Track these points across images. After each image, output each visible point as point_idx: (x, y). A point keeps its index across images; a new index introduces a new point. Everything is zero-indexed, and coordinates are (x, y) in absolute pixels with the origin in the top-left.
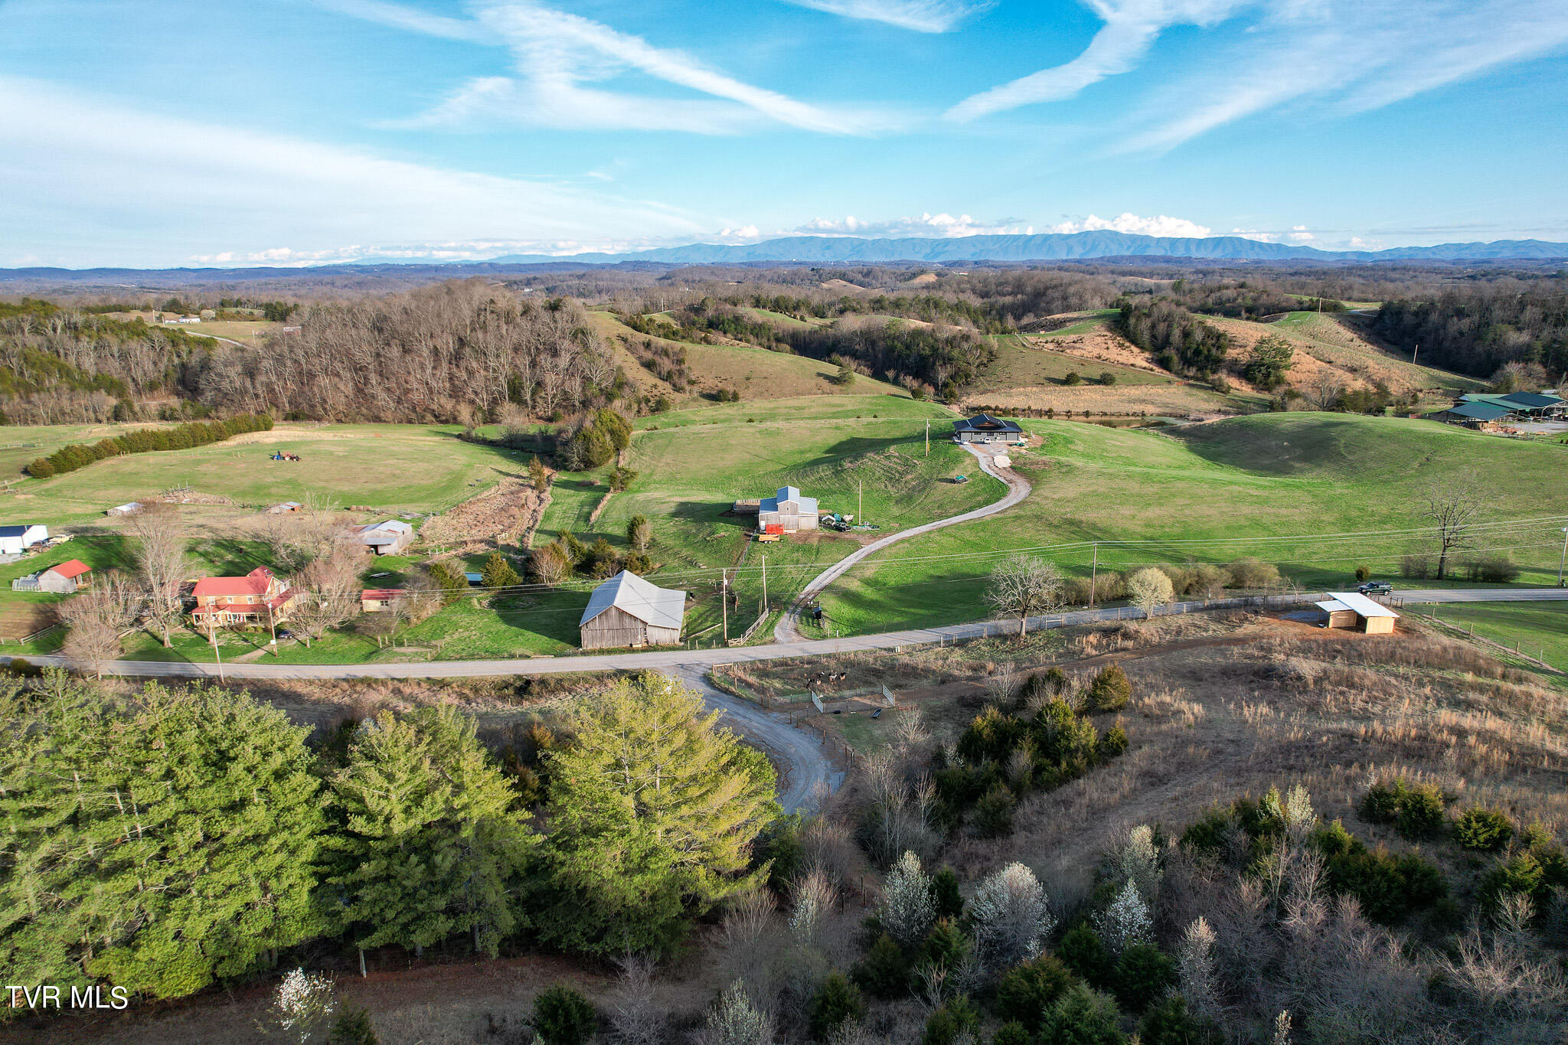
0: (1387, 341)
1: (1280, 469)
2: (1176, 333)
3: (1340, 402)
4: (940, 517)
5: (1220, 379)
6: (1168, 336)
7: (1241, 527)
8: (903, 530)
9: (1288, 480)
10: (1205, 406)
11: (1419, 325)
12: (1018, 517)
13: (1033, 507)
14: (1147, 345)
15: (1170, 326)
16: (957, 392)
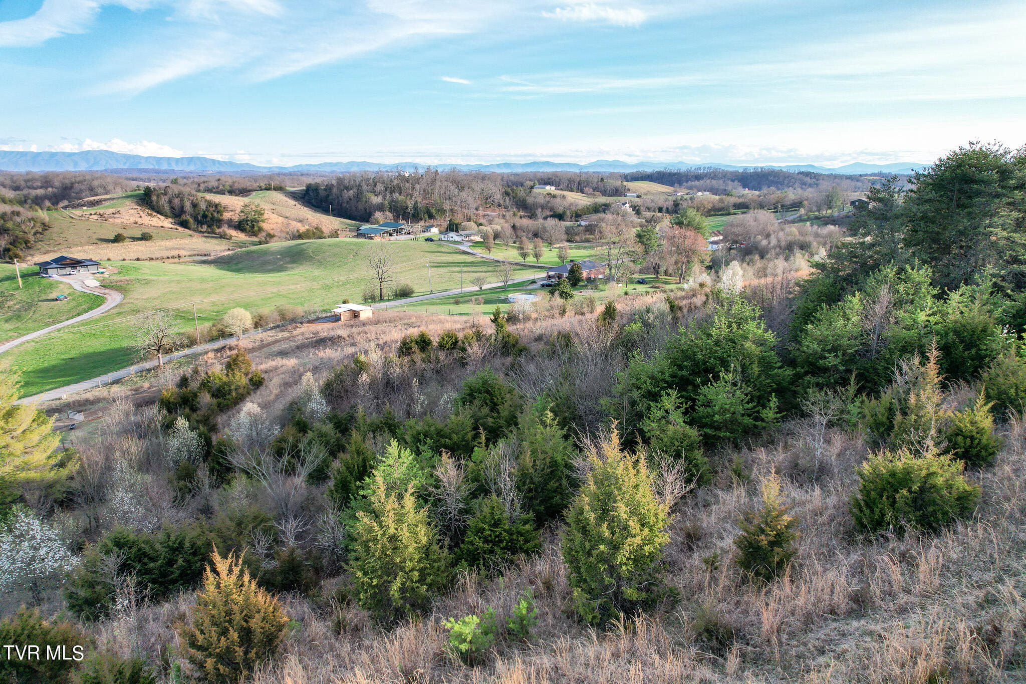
0: (314, 206)
3: (300, 236)
5: (223, 231)
6: (182, 207)
10: (218, 248)
16: (21, 253)
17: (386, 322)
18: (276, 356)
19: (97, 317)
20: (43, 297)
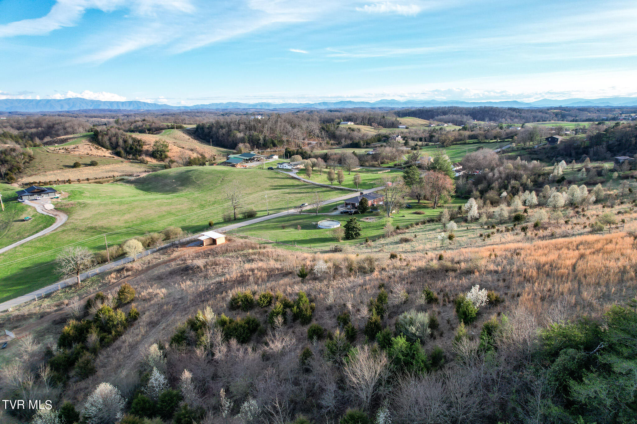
0: (201, 139)
2: (121, 142)
4: (20, 239)
5: (143, 158)
7: (164, 216)
9: (178, 194)
11: (210, 132)
12: (64, 231)
13: (71, 225)
14: (109, 147)
15: (117, 138)
18: (155, 280)
19: (48, 234)
20: (17, 218)
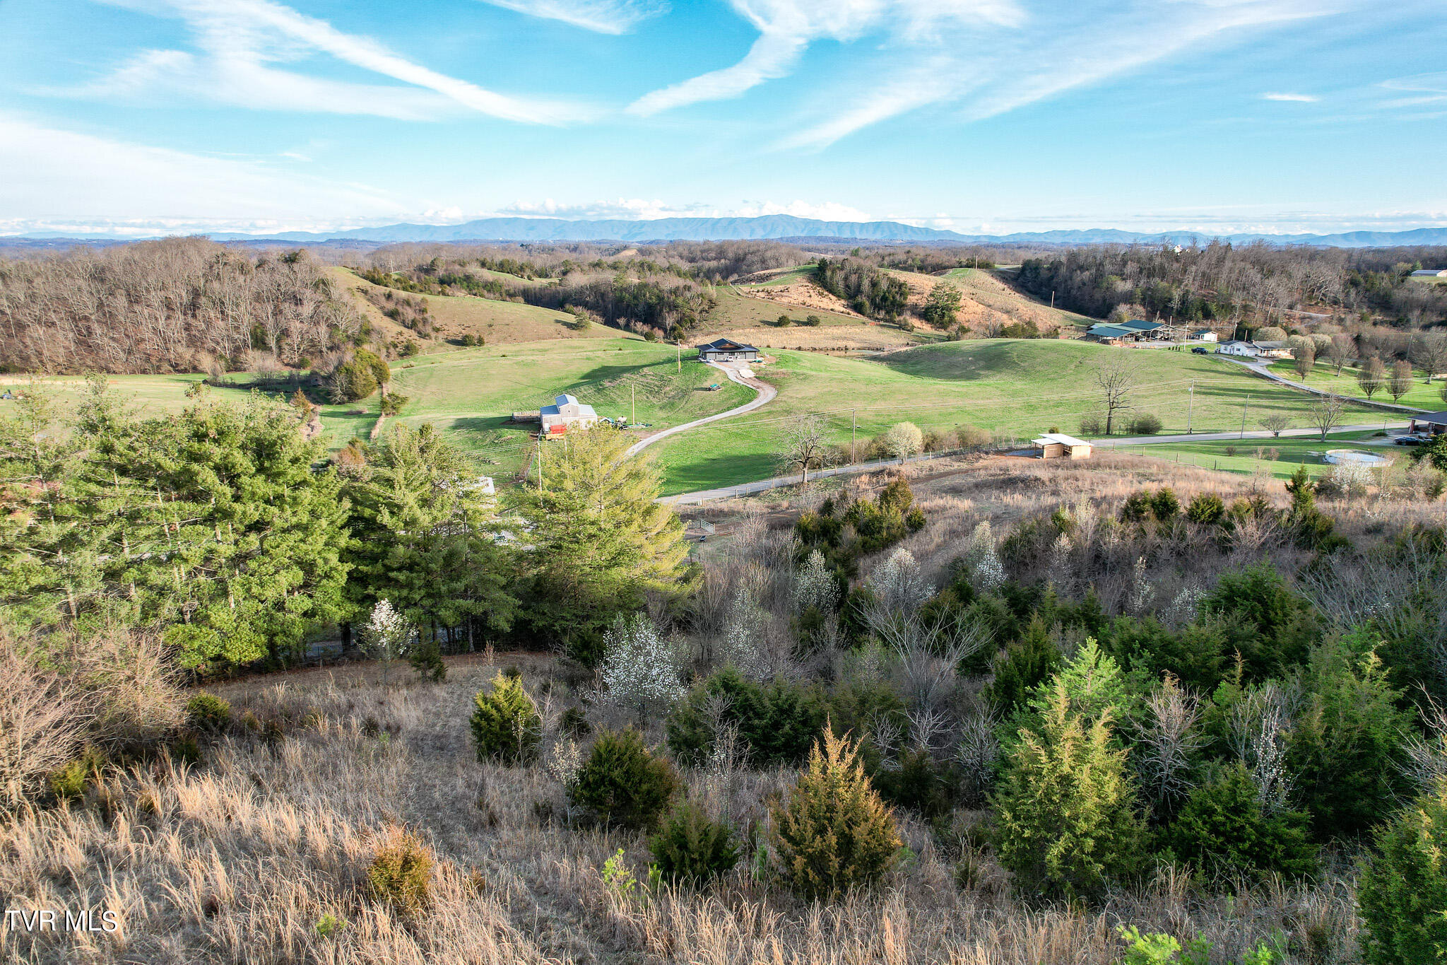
0: (1030, 292)
1: (970, 376)
2: (866, 284)
3: (1004, 333)
4: (703, 416)
5: (904, 320)
6: (859, 286)
8: (673, 426)
9: (977, 382)
10: (894, 341)
11: (1052, 278)
12: (770, 413)
13: (782, 404)
14: (842, 294)
15: (860, 277)
16: (685, 334)
17: (1110, 468)
18: (946, 492)
19: (746, 414)
20: (698, 385)
